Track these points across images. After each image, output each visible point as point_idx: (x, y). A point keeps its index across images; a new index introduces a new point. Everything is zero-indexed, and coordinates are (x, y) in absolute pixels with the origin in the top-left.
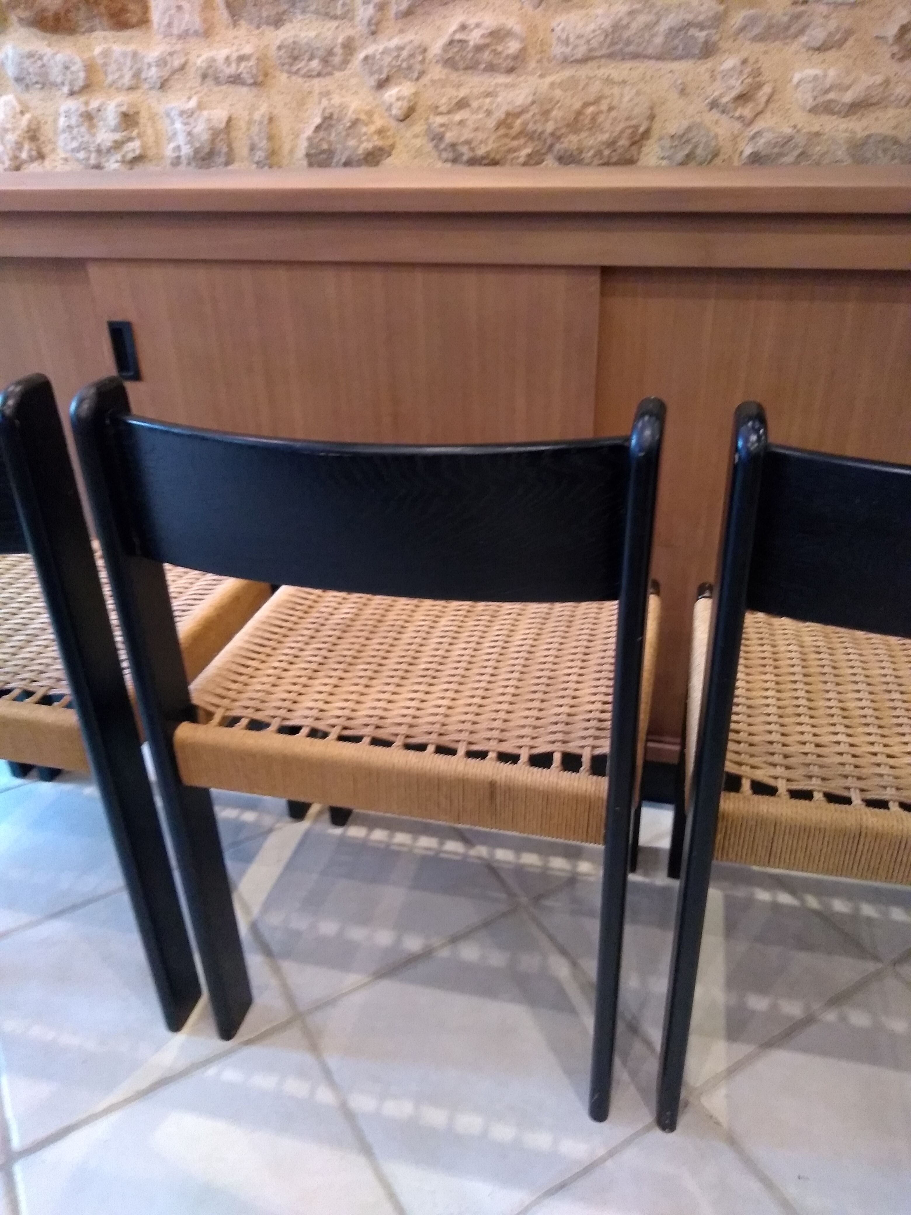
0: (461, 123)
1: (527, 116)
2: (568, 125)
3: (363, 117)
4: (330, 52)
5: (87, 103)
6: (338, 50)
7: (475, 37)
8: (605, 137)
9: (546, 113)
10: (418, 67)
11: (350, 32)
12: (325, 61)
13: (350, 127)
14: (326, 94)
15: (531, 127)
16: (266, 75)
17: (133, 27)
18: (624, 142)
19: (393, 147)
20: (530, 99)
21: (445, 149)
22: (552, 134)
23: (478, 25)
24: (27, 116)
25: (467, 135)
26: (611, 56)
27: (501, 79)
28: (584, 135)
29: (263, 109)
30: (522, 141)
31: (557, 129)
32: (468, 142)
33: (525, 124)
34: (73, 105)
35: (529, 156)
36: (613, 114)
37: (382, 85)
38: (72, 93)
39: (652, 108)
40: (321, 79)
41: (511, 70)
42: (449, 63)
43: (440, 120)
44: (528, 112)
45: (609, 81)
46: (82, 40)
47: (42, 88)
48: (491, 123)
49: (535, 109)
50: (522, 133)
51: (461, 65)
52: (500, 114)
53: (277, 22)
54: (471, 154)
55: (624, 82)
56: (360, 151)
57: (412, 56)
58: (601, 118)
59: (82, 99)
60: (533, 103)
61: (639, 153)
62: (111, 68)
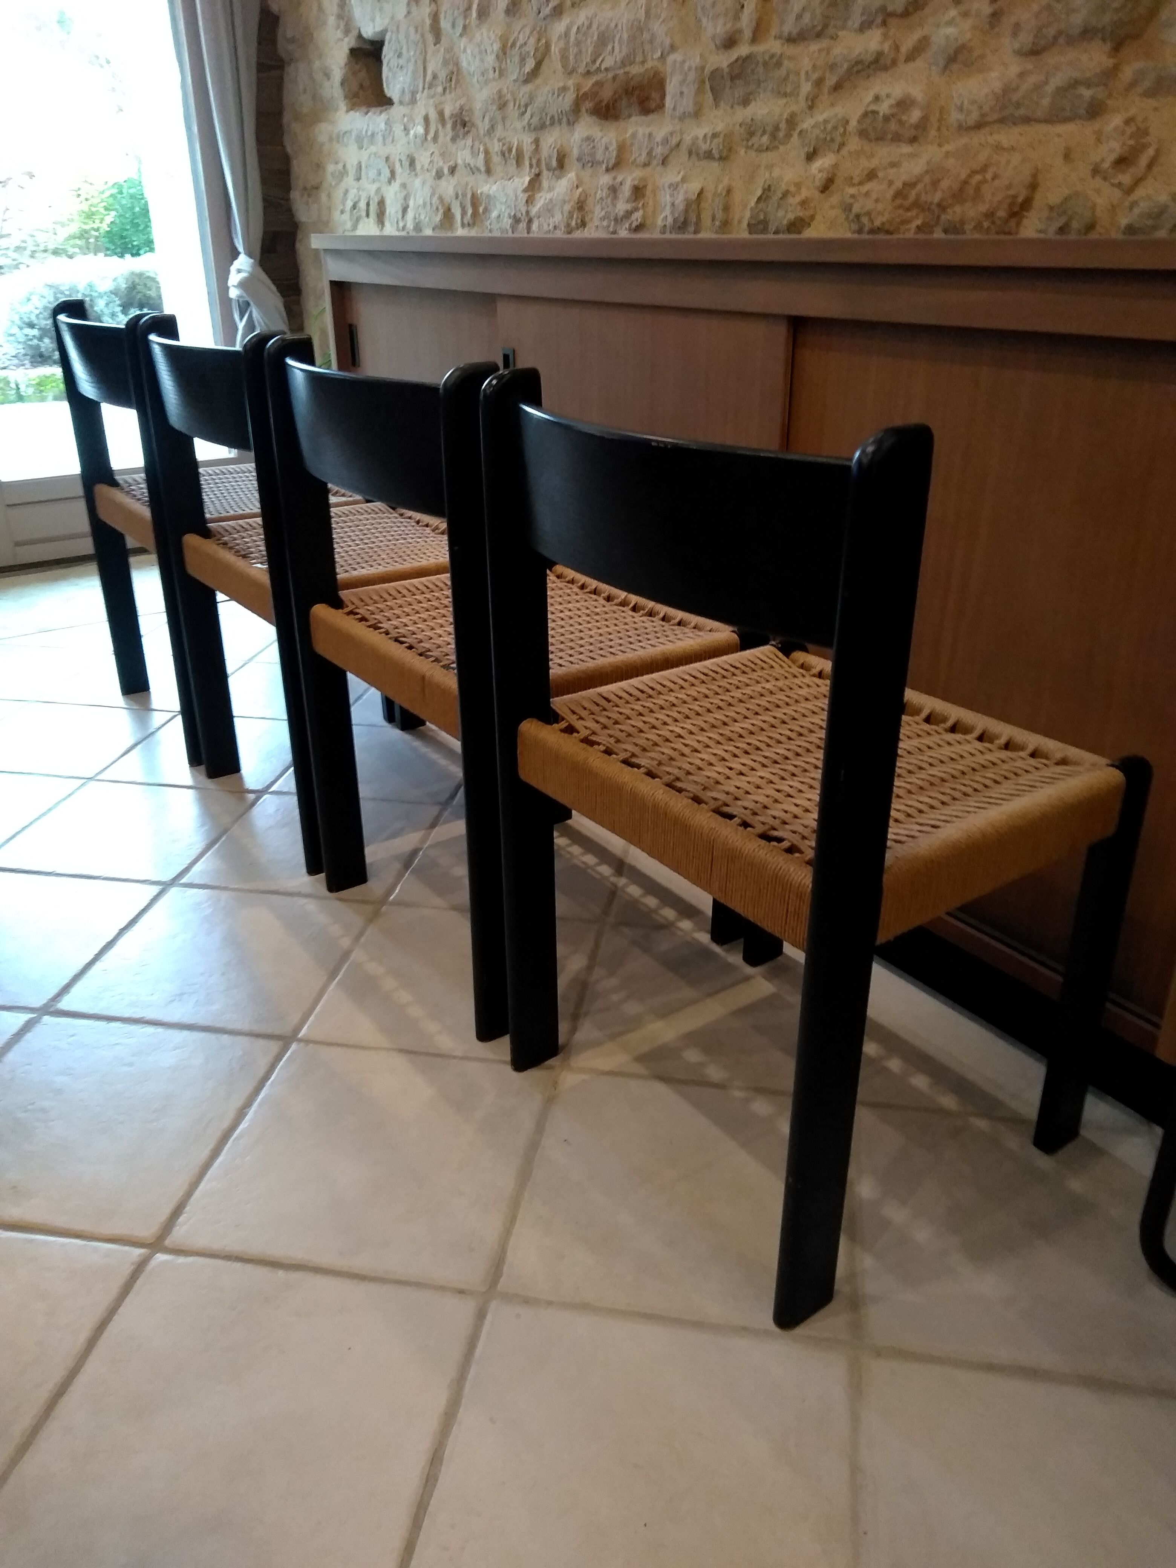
0: (867, 194)
1: (920, 186)
2: (954, 196)
3: (792, 189)
4: (777, 128)
5: (615, 178)
6: (783, 126)
7: (884, 108)
8: (983, 208)
9: (935, 183)
10: (839, 139)
11: (794, 108)
12: (773, 136)
13: (781, 199)
14: (770, 167)
15: (924, 198)
16: (730, 150)
17: (653, 111)
18: (1002, 213)
19: (812, 217)
20: (925, 168)
21: (853, 221)
22: (939, 205)
23: (888, 96)
24: (580, 189)
25: (869, 205)
26: (1002, 121)
27: (906, 149)
28: (968, 204)
29: (726, 181)
30: (914, 213)
31: (942, 200)
32: (868, 214)
33: (918, 195)
34: (605, 179)
35: (918, 227)
36: (997, 182)
37: (810, 157)
38: (608, 170)
39: (1035, 176)
40: (769, 153)
41: (913, 140)
42: (863, 133)
43: (852, 191)
44: (921, 182)
45: (998, 148)
46: (622, 124)
47: (592, 166)
48: (890, 193)
49: (927, 179)
50: (917, 204)
51: (872, 135)
52: (899, 184)
53: (745, 102)
54: (871, 226)
55: (1013, 148)
56: (785, 222)
57: (835, 128)
58: (985, 188)
59: (613, 174)
60: (927, 172)
61: (1018, 224)
62: (635, 148)
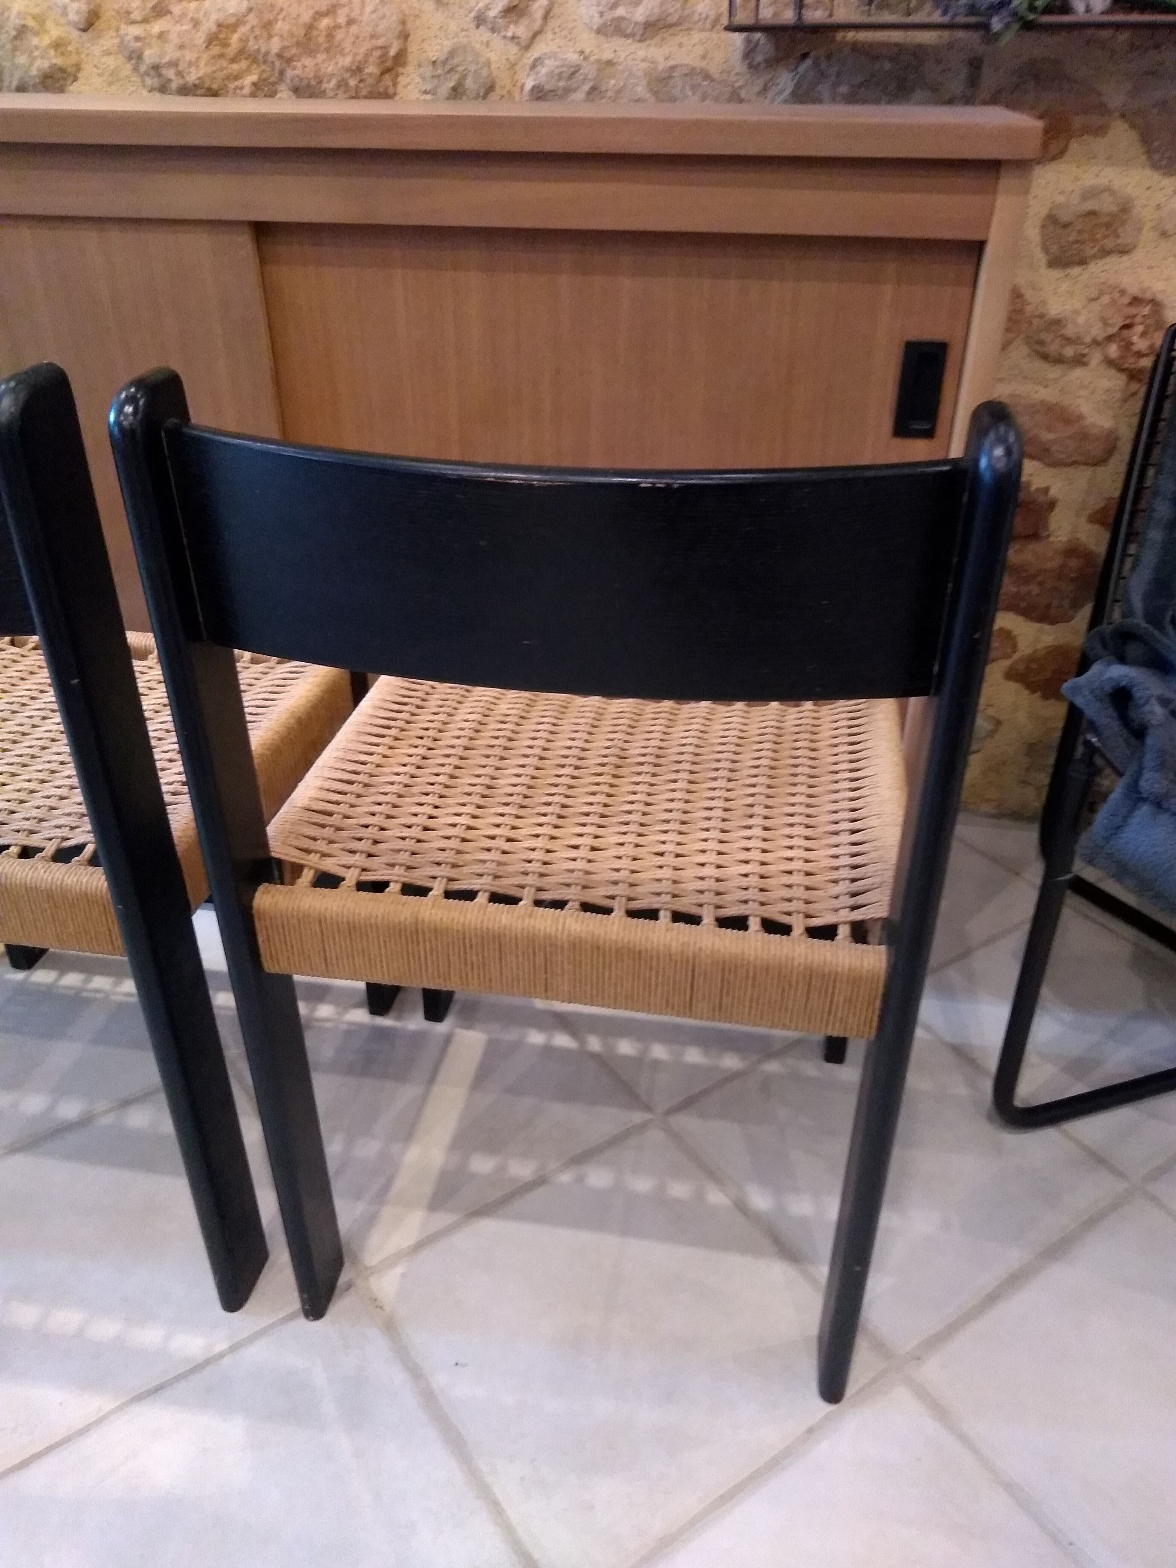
0: (161, 36)
1: (243, 30)
2: (298, 44)
3: (31, 23)
8: (347, 61)
9: (268, 26)
13: (15, 38)
15: (252, 45)
18: (372, 69)
19: (78, 67)
21: (147, 73)
22: (279, 56)
25: (171, 53)
28: (321, 57)
30: (244, 64)
31: (284, 48)
32: (174, 64)
33: (244, 41)
35: (255, 84)
36: (354, 29)
39: (404, 23)
43: (135, 31)
44: (244, 23)
48: (200, 38)
49: (252, 20)
50: (242, 54)
52: (209, 25)
54: (181, 81)
56: (34, 72)
58: (339, 35)
60: (250, 10)
61: (395, 84)
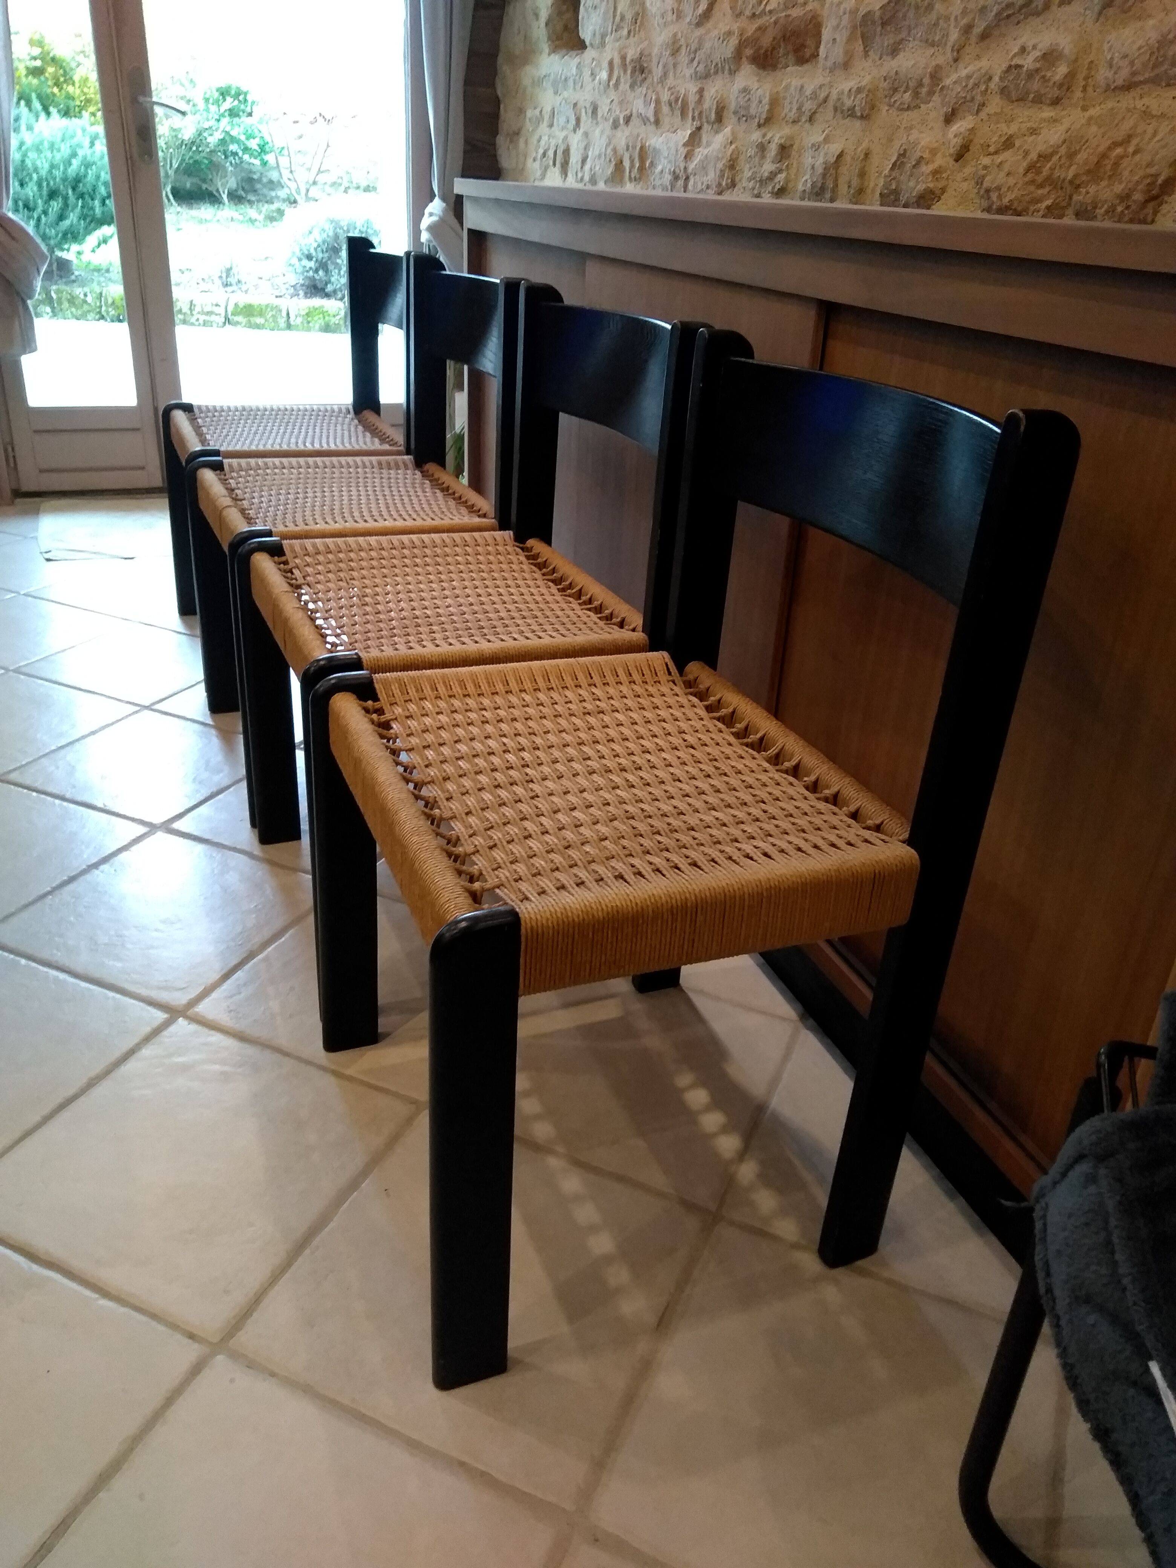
0: (1001, 165)
1: (1055, 158)
2: (1089, 172)
3: (926, 155)
4: (920, 84)
5: (764, 136)
6: (927, 81)
7: (1028, 62)
8: (1118, 188)
9: (1071, 155)
10: (979, 98)
11: (940, 60)
12: (916, 94)
13: (914, 166)
14: (909, 129)
15: (1057, 174)
16: (873, 107)
17: (807, 61)
18: (1138, 196)
19: (943, 190)
20: (1063, 138)
21: (982, 197)
22: (1071, 182)
23: (1034, 47)
24: (733, 146)
25: (1001, 179)
26: (1155, 81)
27: (1048, 113)
28: (1103, 184)
29: (864, 145)
30: (1045, 190)
31: (1076, 176)
32: (999, 189)
33: (1053, 170)
34: (756, 136)
35: (1048, 208)
36: (1137, 157)
37: (949, 119)
38: (759, 126)
40: (909, 112)
41: (1056, 102)
42: (1004, 91)
43: (986, 161)
44: (1057, 152)
45: (1146, 114)
46: (779, 74)
47: (746, 121)
48: (1024, 166)
49: (1063, 150)
50: (1049, 180)
51: (1014, 96)
52: (1033, 156)
53: (894, 51)
54: (999, 203)
55: (1163, 115)
56: (915, 193)
57: (976, 85)
58: (1125, 162)
59: (764, 130)
60: (1064, 141)
61: (1156, 212)
62: (786, 103)
